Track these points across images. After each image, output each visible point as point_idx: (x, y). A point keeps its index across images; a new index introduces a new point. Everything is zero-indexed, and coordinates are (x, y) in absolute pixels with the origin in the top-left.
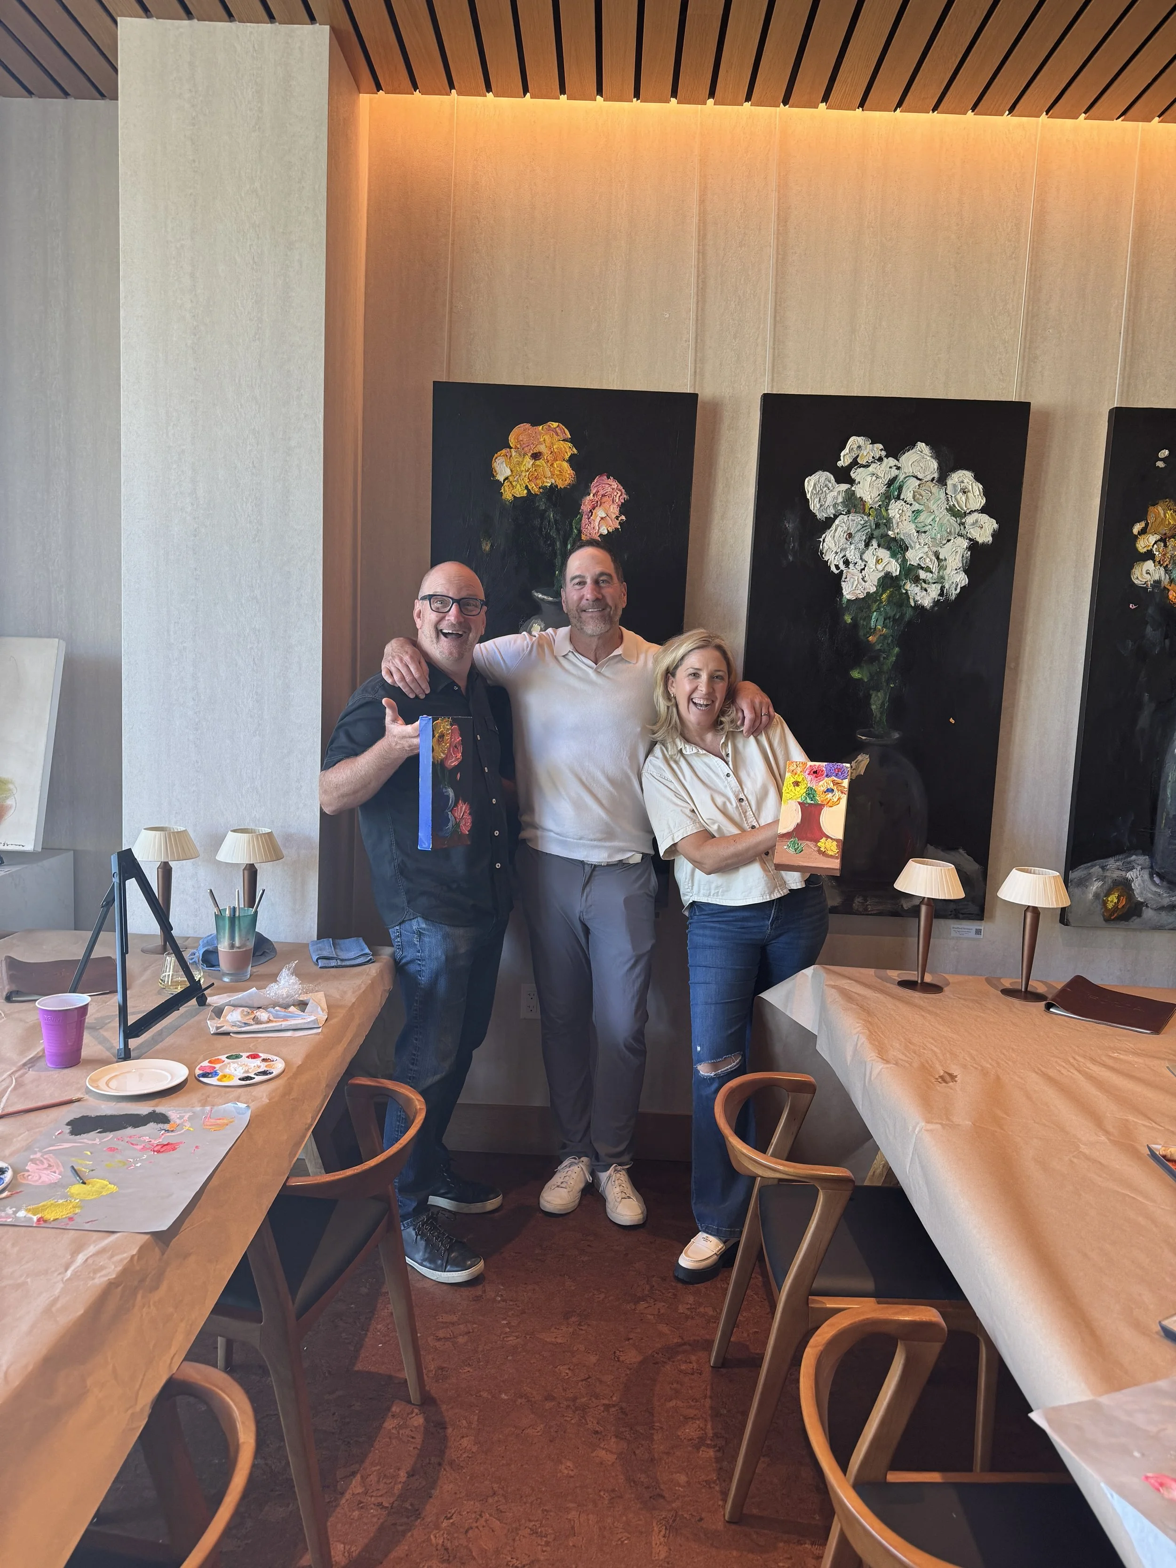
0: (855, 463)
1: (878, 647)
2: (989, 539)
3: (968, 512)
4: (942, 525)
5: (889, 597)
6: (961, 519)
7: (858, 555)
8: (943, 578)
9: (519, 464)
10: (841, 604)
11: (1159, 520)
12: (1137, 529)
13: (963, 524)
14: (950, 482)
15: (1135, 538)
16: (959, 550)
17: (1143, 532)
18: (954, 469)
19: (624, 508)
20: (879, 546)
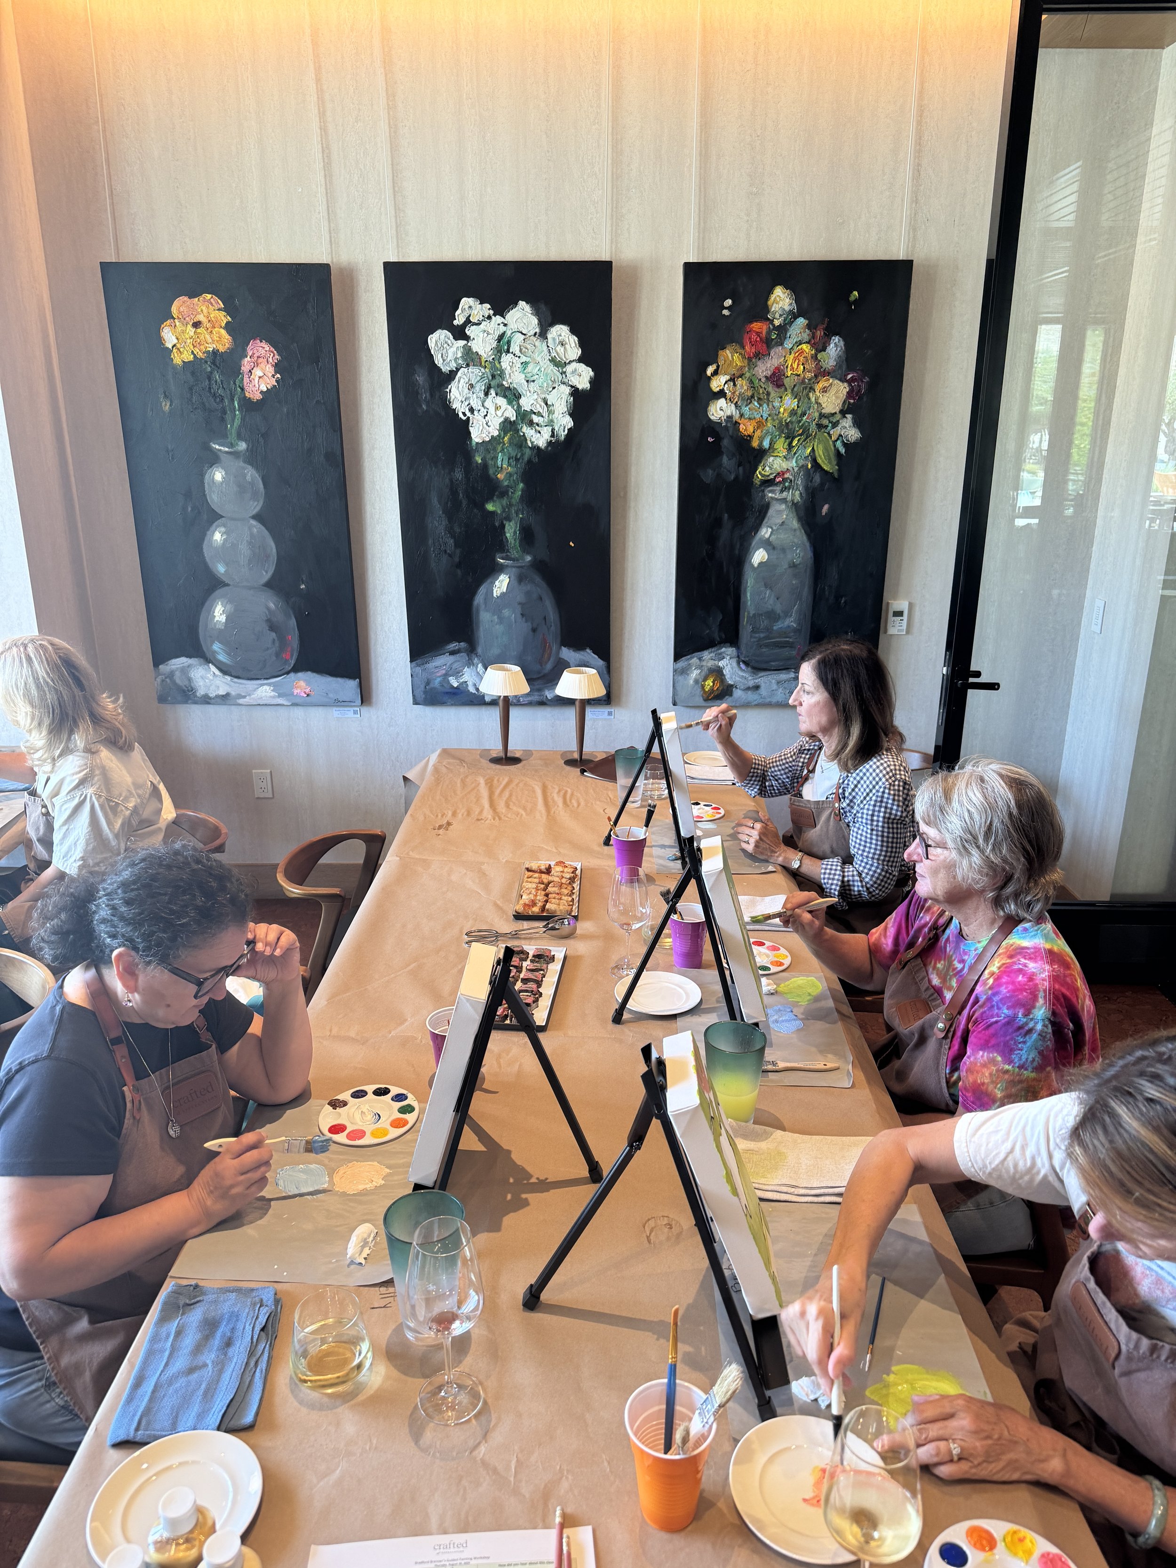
0: (468, 321)
1: (506, 483)
2: (587, 386)
3: (567, 362)
4: (547, 375)
5: (510, 439)
6: (562, 369)
7: (480, 403)
8: (552, 421)
9: (183, 332)
10: (472, 447)
11: (728, 362)
12: (710, 370)
13: (565, 373)
14: (549, 336)
15: (709, 379)
16: (563, 396)
17: (716, 373)
18: (552, 324)
19: (278, 367)
20: (497, 394)
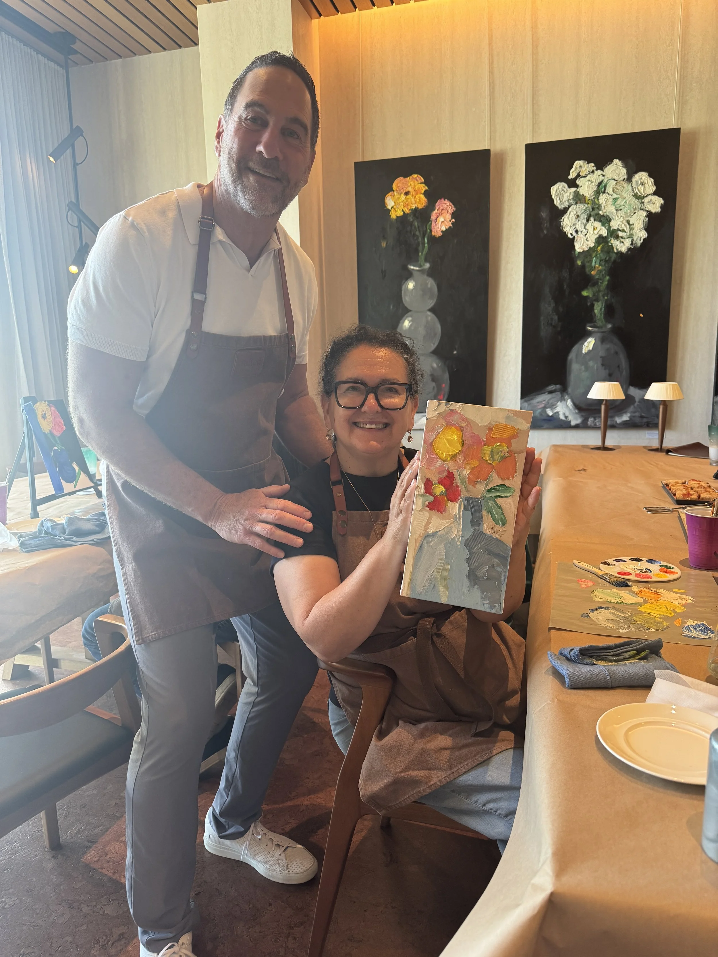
0: (578, 176)
1: (597, 277)
2: (659, 210)
3: (645, 195)
4: (630, 205)
5: (602, 248)
6: (641, 200)
7: (583, 227)
8: (632, 234)
9: (398, 198)
10: (575, 255)
13: (643, 203)
14: (634, 180)
16: (641, 218)
18: (636, 172)
19: (454, 215)
20: (595, 220)
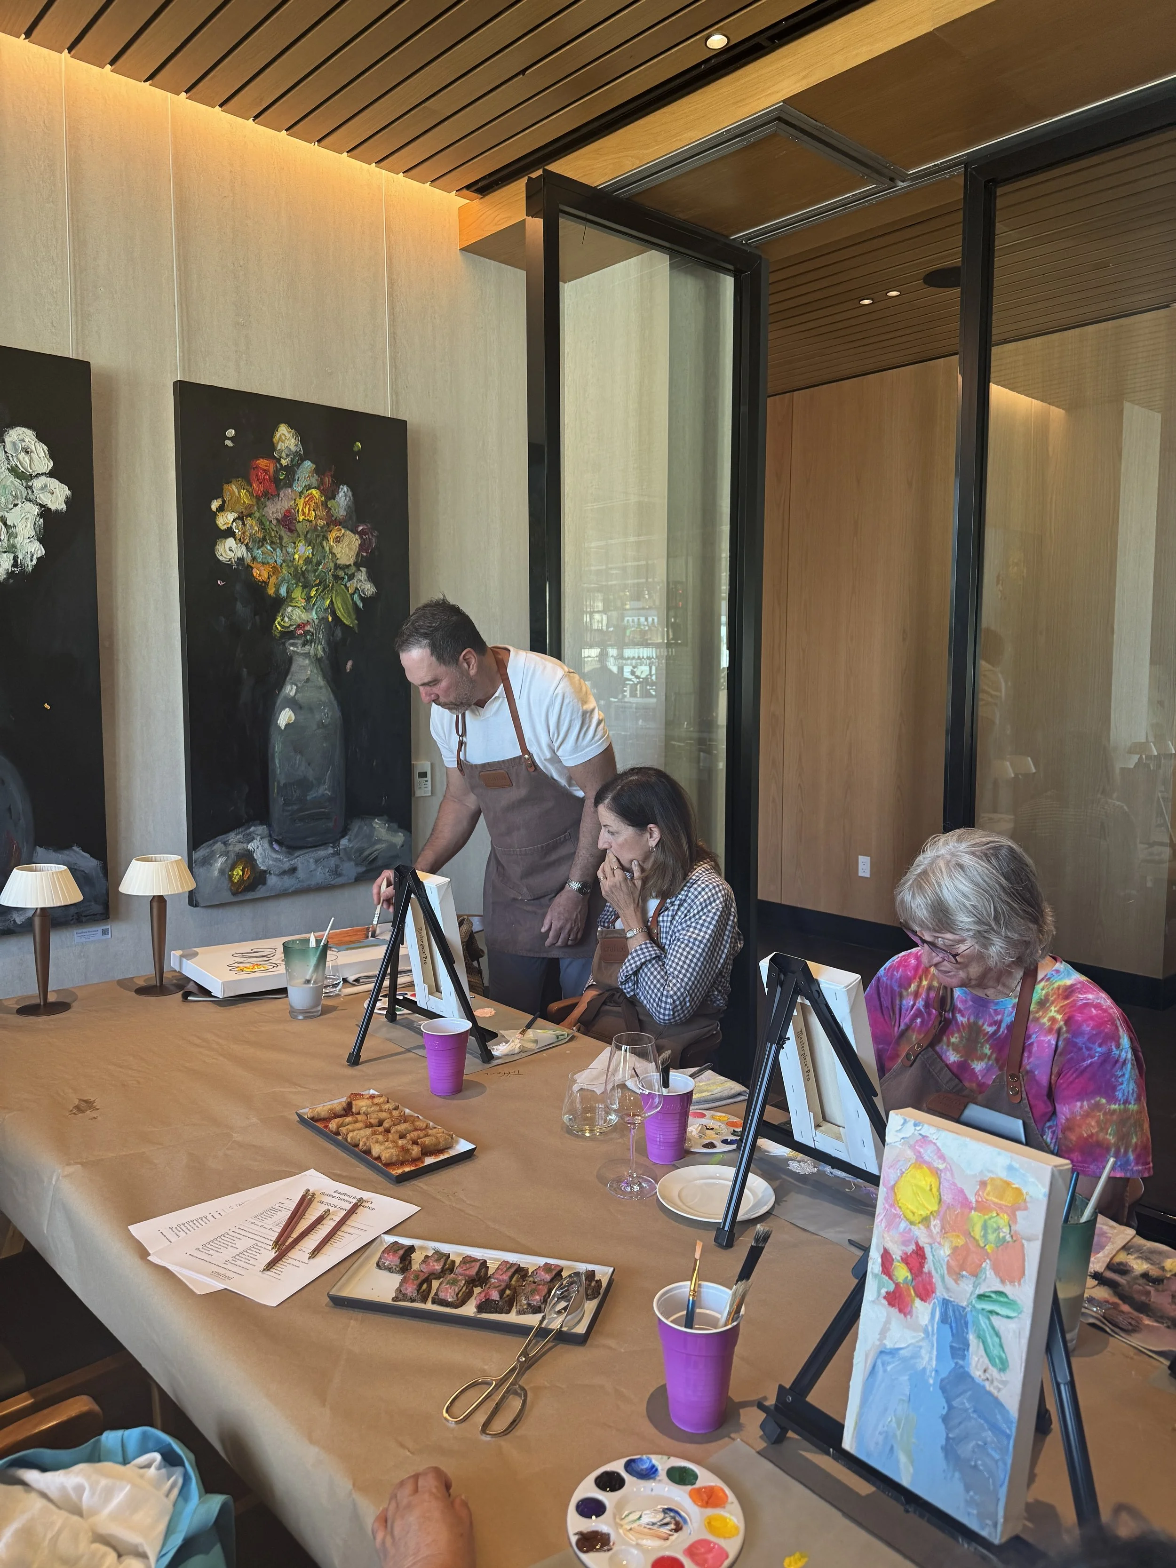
2: (63, 507)
3: (34, 474)
4: (5, 487)
6: (27, 483)
8: (14, 547)
11: (234, 498)
12: (215, 505)
13: (31, 487)
14: (8, 439)
15: (214, 515)
16: (29, 516)
17: (221, 509)
18: (11, 425)
